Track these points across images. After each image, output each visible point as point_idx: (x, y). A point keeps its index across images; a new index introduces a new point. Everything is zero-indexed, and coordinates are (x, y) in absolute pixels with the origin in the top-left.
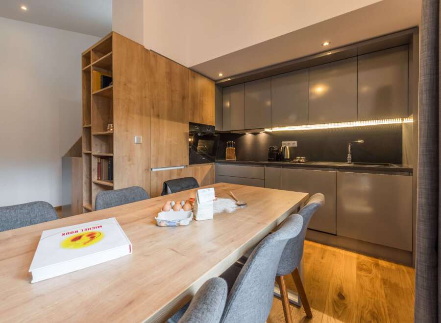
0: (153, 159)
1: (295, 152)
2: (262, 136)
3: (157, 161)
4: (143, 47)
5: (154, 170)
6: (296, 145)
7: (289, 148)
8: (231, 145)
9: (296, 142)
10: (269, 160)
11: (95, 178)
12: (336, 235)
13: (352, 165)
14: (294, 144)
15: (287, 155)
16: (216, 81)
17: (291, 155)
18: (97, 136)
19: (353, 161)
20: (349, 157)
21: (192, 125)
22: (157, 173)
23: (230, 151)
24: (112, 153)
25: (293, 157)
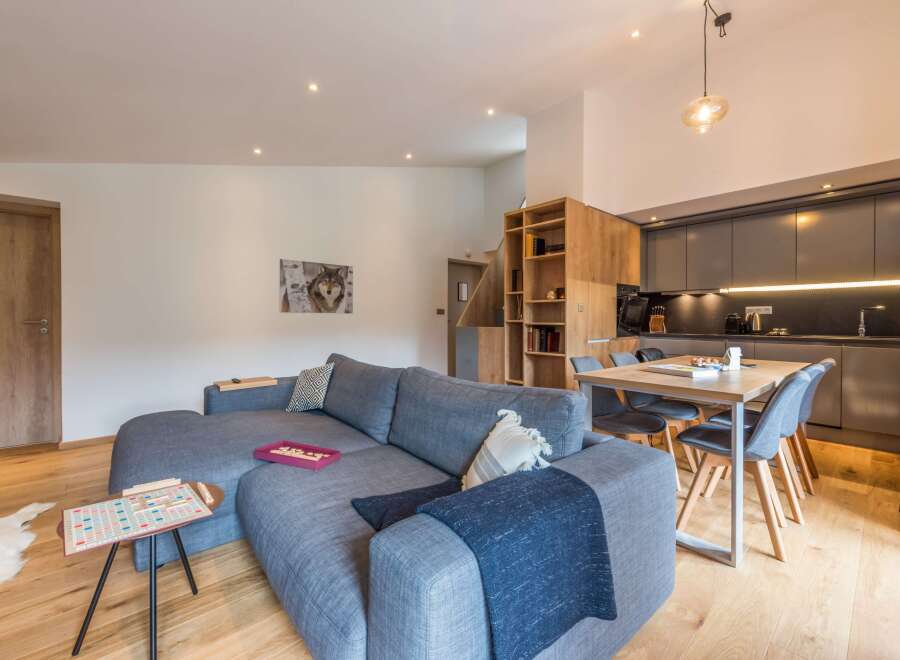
0: (590, 329)
1: (769, 323)
2: (711, 299)
3: (592, 332)
4: (583, 204)
5: (589, 342)
6: (771, 312)
7: (761, 316)
8: (659, 312)
9: (770, 308)
10: (727, 333)
11: (525, 350)
12: (840, 428)
13: (868, 338)
14: (768, 310)
15: (757, 325)
16: (641, 225)
17: (762, 326)
18: (528, 304)
19: (866, 334)
20: (862, 328)
21: (620, 286)
22: (592, 344)
23: (656, 321)
24: (564, 321)
25: (765, 329)
